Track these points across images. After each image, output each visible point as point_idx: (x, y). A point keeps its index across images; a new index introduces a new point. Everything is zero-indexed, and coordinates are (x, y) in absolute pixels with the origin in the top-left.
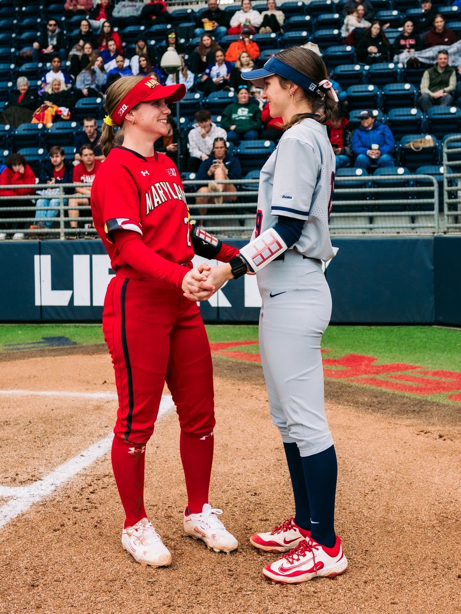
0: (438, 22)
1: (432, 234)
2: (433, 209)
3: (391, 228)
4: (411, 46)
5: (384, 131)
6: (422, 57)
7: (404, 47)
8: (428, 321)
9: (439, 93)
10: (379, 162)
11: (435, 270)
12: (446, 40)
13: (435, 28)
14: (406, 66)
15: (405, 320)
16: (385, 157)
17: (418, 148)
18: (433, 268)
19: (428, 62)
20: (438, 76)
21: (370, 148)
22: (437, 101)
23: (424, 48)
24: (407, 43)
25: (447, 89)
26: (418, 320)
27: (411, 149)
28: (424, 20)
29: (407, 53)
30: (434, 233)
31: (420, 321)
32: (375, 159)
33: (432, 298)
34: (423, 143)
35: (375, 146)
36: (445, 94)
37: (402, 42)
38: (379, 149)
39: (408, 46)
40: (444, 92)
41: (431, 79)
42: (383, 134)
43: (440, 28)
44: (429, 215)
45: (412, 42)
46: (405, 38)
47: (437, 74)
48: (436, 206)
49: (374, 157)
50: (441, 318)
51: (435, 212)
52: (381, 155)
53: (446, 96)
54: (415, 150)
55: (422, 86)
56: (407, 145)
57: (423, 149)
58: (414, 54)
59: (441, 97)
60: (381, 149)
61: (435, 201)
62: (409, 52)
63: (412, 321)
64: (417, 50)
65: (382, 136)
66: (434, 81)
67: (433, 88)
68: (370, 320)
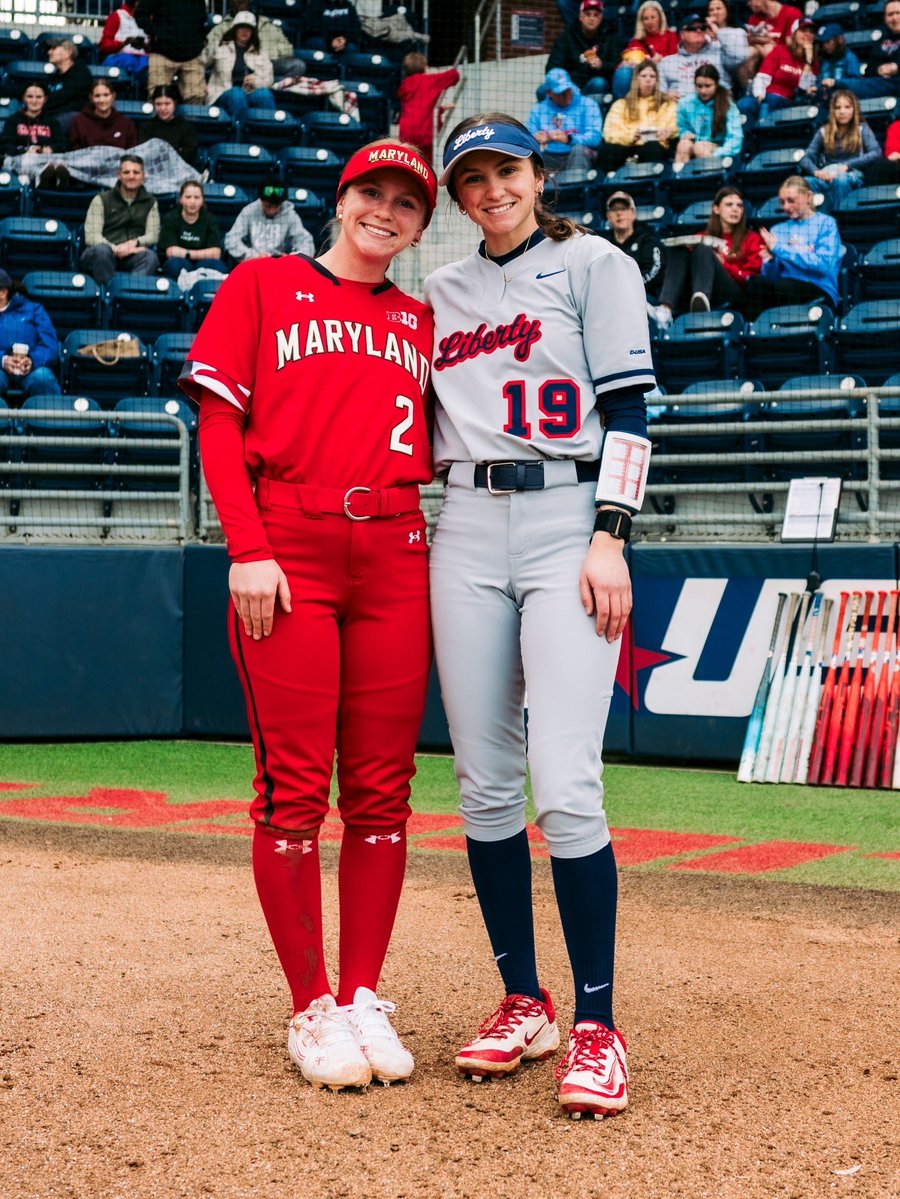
0: (98, 96)
1: (177, 542)
2: (176, 488)
3: (88, 526)
4: (42, 142)
5: (35, 316)
6: (73, 167)
7: (26, 141)
8: (168, 730)
9: (127, 248)
10: (30, 382)
11: (184, 618)
12: (117, 135)
13: (94, 106)
14: (37, 183)
15: (119, 730)
16: (42, 373)
17: (111, 359)
18: (180, 613)
19: (86, 177)
20: (121, 210)
21: (10, 352)
22: (125, 264)
23: (71, 148)
24: (33, 133)
25: (142, 239)
26: (146, 728)
27: (96, 360)
28: (59, 87)
29: (37, 155)
30: (180, 539)
31: (149, 731)
32: (21, 377)
33: (178, 678)
34: (118, 349)
35: (21, 348)
36: (142, 249)
37: (22, 130)
38: (28, 356)
39: (35, 140)
40: (138, 245)
41: (107, 215)
42: (33, 323)
43: (104, 108)
44: (165, 501)
45: (43, 131)
46: (29, 122)
47: (120, 205)
48: (185, 481)
49: (17, 372)
50: (197, 723)
51: (182, 494)
52: (33, 368)
53: (145, 254)
54: (104, 362)
55: (87, 228)
56: (83, 352)
57: (122, 361)
58: (52, 158)
59: (132, 255)
60: (32, 354)
61: (182, 469)
62: (39, 152)
63: (133, 731)
64: (56, 150)
65: (31, 326)
66: (116, 218)
67: (113, 235)
68: (41, 732)
